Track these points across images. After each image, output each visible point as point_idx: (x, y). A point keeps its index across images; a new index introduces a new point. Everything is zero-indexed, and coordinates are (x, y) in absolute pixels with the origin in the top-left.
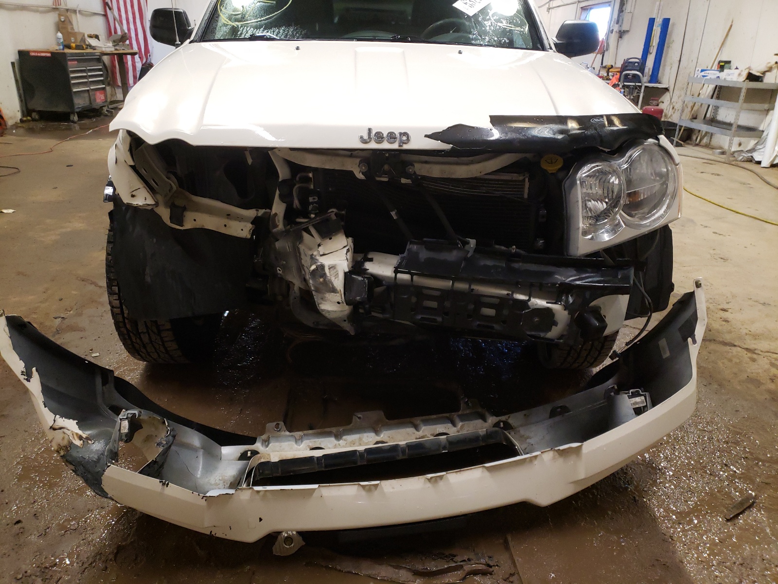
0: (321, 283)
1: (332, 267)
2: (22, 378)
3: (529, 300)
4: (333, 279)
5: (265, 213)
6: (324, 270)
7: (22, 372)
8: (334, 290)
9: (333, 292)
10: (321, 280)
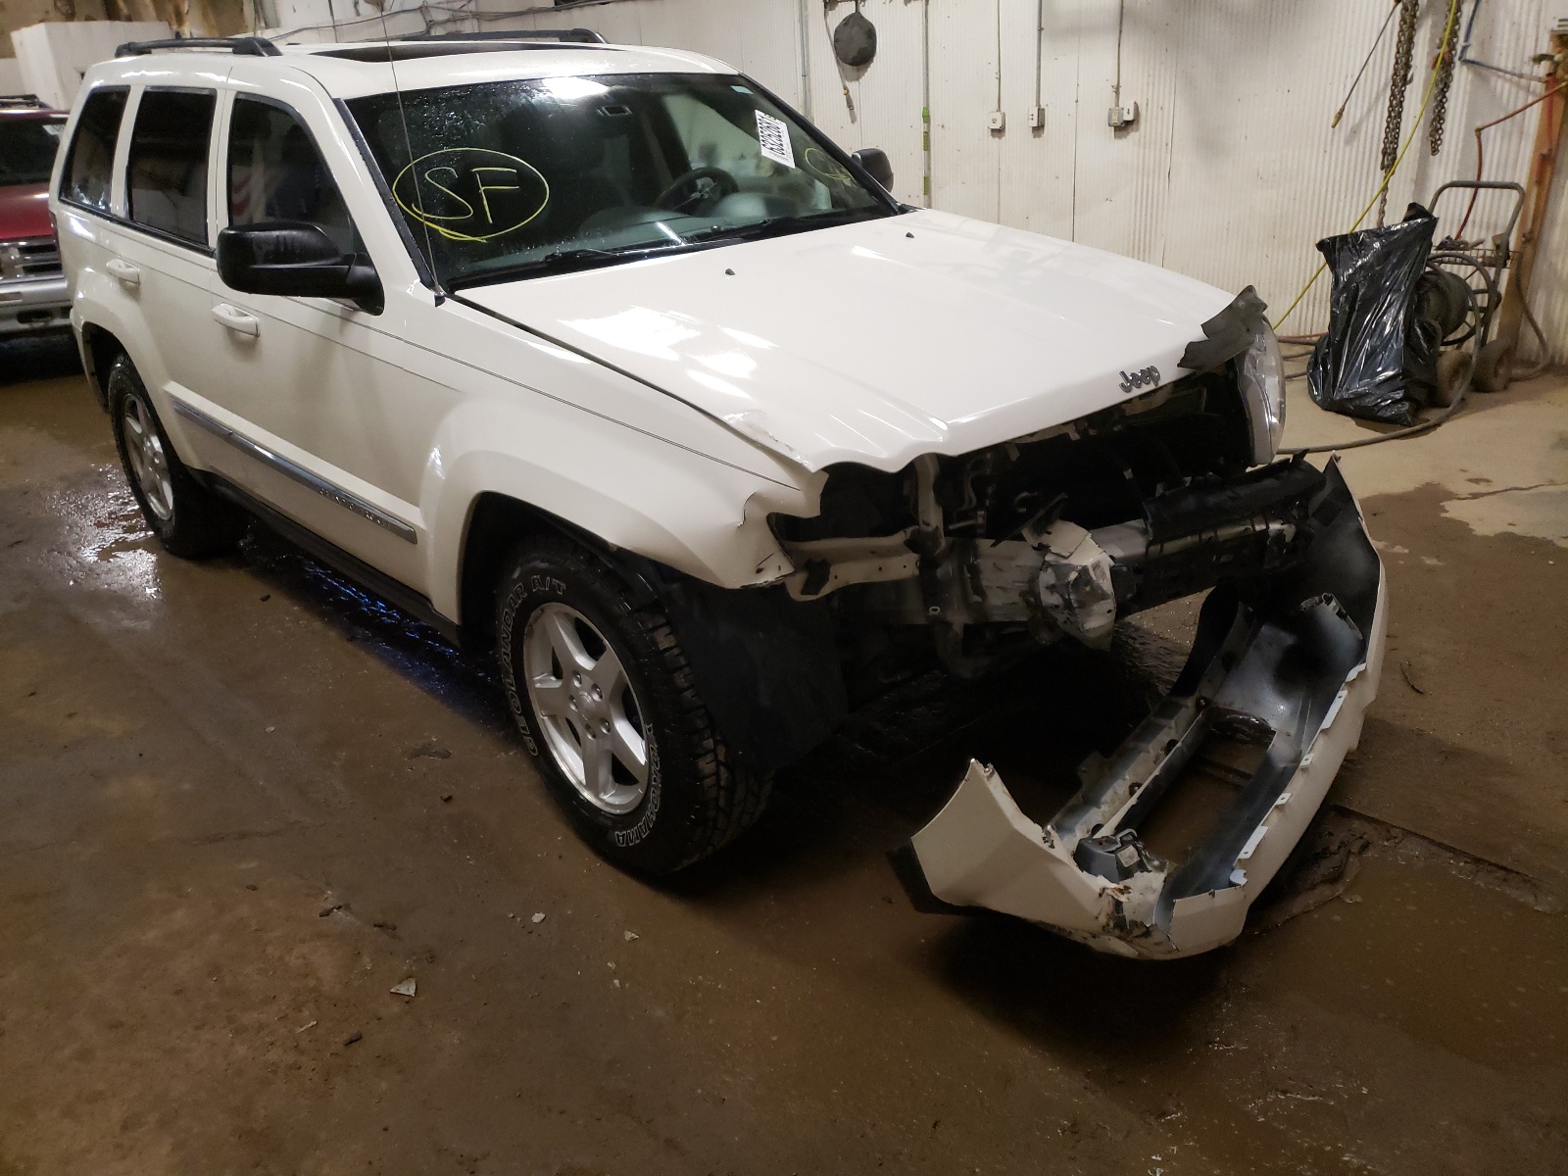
0: (1088, 593)
1: (1096, 566)
2: (1045, 846)
3: (1268, 527)
4: (1101, 581)
5: (913, 533)
6: (1089, 574)
7: (1044, 838)
8: (1104, 596)
9: (1103, 599)
10: (1088, 589)
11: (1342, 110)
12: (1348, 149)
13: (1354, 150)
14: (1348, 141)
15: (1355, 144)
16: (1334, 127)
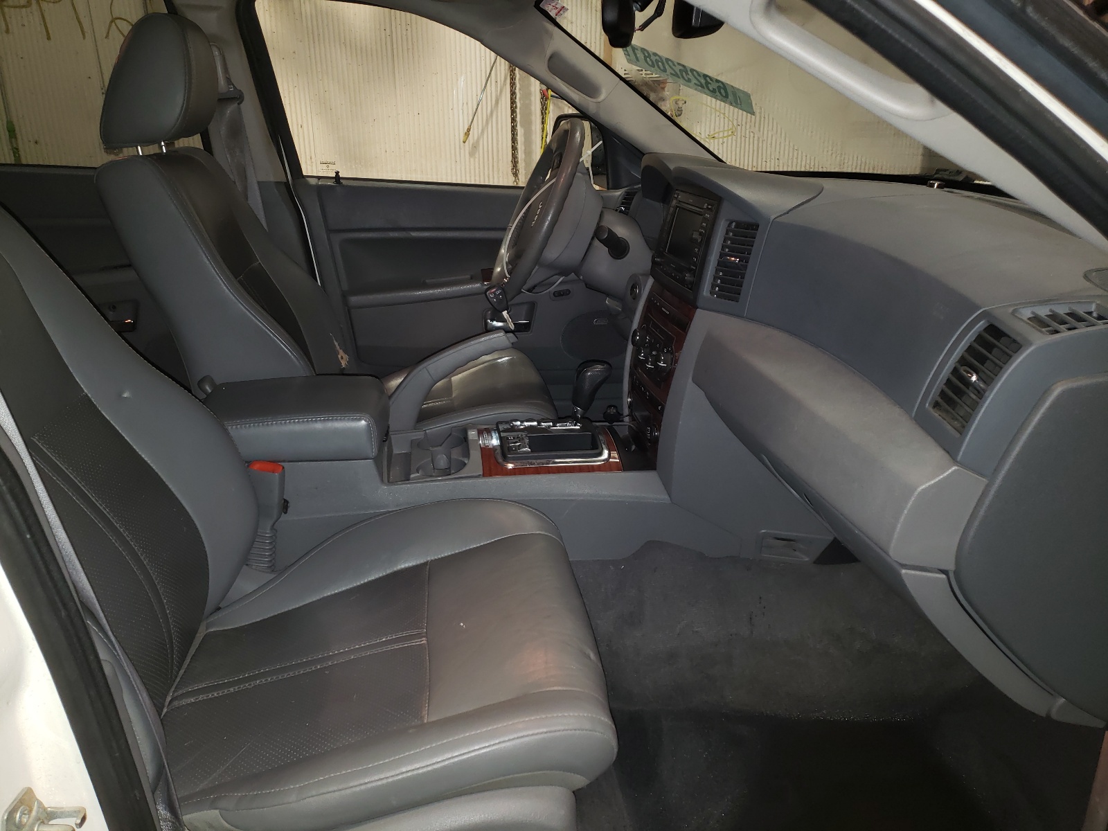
11: (469, 130)
12: (472, 160)
13: (477, 160)
14: (472, 154)
15: (477, 156)
16: (464, 142)
